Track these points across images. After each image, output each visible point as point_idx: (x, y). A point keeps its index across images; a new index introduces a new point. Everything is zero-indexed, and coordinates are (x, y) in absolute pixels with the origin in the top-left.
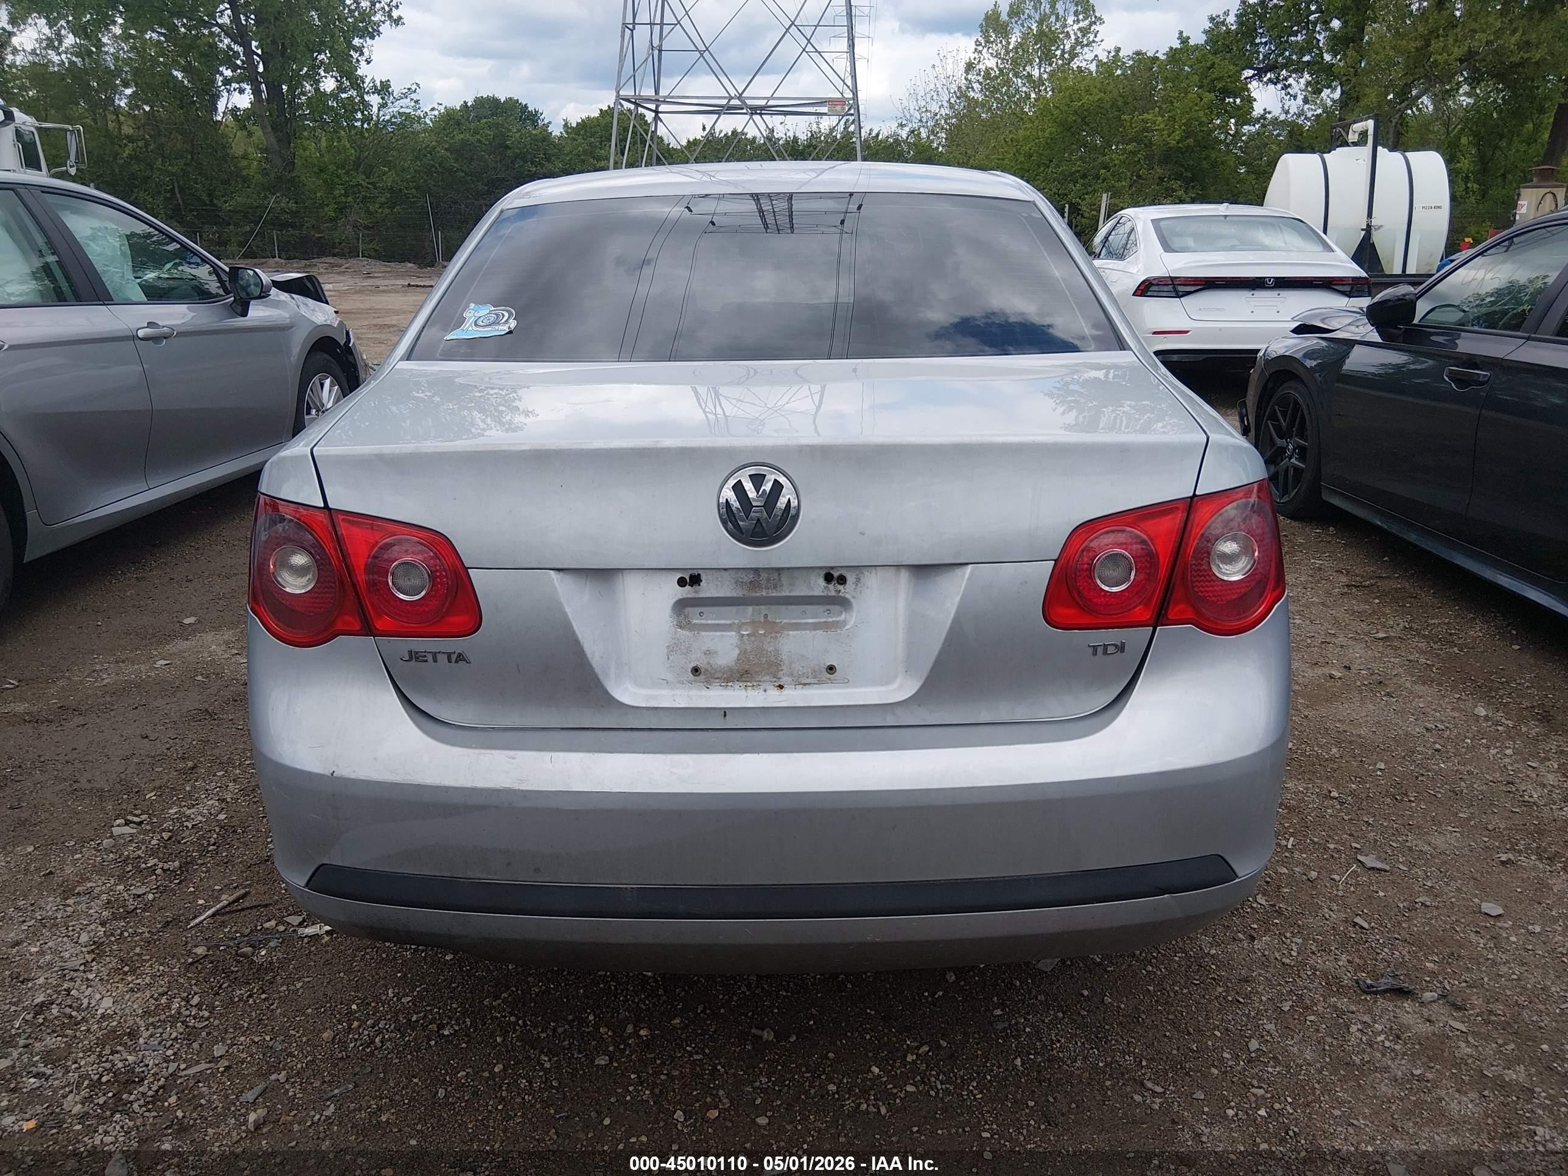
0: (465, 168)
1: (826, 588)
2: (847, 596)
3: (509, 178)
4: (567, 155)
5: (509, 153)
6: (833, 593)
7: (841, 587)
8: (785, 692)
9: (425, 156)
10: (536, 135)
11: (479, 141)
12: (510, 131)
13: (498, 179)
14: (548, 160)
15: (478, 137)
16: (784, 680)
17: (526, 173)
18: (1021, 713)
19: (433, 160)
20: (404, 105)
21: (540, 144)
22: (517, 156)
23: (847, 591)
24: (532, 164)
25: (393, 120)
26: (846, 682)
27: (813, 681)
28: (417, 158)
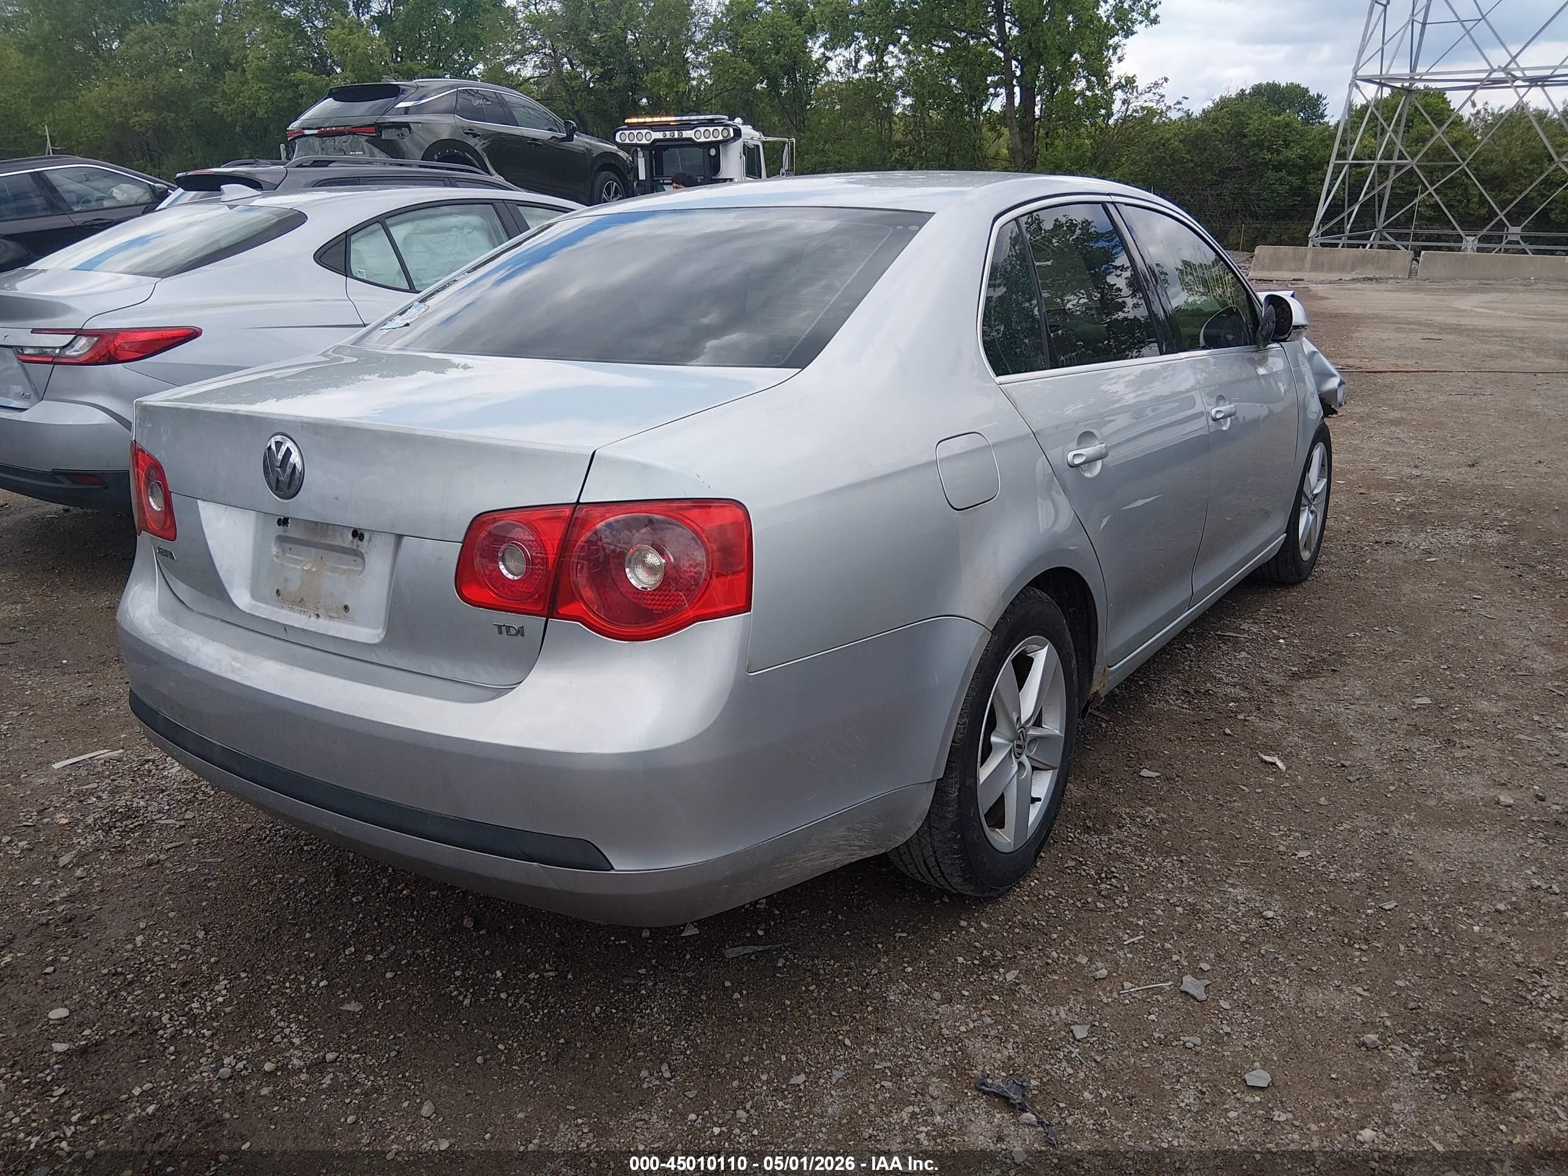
0: (1196, 159)
1: (352, 541)
2: (363, 551)
3: (1242, 167)
4: (1309, 141)
5: (1245, 141)
6: (355, 547)
7: (360, 542)
8: (321, 620)
9: (1158, 148)
10: (1278, 121)
11: (1216, 131)
12: (1250, 118)
13: (1230, 169)
14: (1287, 146)
15: (1216, 126)
16: (321, 612)
17: (1259, 161)
18: (459, 674)
19: (1165, 152)
20: (1147, 101)
21: (1281, 130)
22: (1254, 145)
23: (363, 546)
24: (1268, 151)
25: (1134, 114)
26: (353, 621)
27: (336, 615)
28: (1150, 151)
